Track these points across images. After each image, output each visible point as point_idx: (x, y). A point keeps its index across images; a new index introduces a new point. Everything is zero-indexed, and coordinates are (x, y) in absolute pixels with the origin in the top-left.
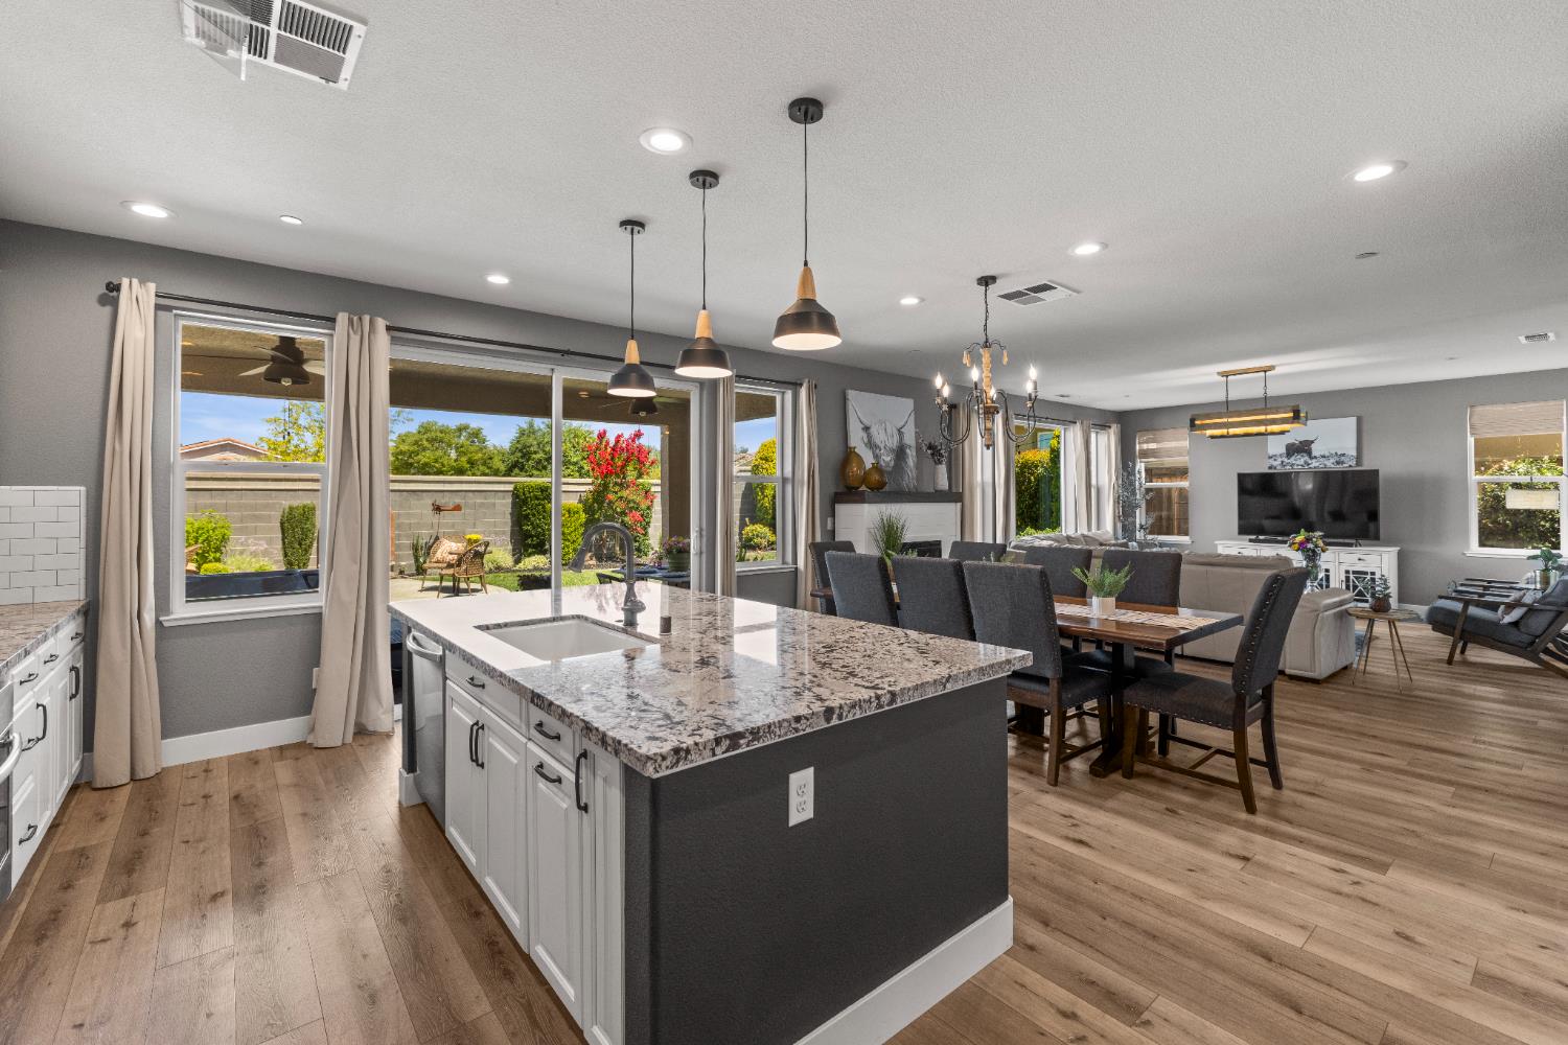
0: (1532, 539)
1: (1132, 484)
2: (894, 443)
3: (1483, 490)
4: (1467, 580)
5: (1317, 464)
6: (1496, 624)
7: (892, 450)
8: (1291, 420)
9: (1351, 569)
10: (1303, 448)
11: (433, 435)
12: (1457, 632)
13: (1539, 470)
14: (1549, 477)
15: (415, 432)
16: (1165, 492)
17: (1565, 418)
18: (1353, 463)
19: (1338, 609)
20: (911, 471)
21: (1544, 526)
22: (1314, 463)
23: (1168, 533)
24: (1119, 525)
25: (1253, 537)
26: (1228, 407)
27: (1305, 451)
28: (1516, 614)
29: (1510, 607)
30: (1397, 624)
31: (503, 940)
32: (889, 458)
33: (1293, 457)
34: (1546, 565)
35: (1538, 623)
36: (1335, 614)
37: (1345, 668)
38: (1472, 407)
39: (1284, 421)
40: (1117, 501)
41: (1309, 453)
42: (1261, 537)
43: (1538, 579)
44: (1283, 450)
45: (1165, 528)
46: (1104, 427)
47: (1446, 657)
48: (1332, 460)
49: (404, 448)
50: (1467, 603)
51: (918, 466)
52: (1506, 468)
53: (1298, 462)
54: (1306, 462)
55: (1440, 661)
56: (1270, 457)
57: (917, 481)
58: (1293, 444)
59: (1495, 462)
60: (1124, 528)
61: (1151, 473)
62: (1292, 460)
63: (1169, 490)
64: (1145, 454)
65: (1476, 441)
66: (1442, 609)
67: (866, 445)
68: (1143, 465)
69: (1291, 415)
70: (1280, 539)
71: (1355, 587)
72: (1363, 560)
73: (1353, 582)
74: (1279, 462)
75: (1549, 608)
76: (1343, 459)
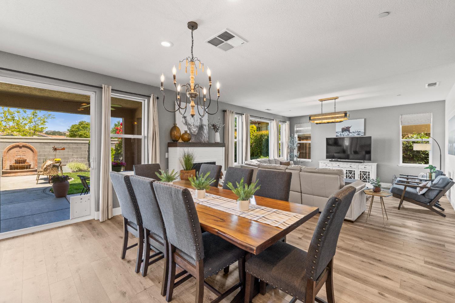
1: (293, 141)
2: (198, 123)
3: (403, 144)
5: (351, 135)
6: (416, 194)
7: (197, 127)
8: (344, 117)
9: (362, 171)
10: (347, 129)
11: (83, 125)
12: (402, 198)
13: (420, 137)
14: (425, 139)
15: (78, 124)
16: (305, 144)
17: (432, 119)
18: (363, 134)
19: (361, 191)
20: (206, 135)
21: (422, 156)
23: (305, 158)
24: (289, 156)
25: (331, 160)
26: (322, 113)
27: (348, 131)
28: (424, 190)
29: (422, 188)
30: (383, 198)
32: (195, 130)
33: (344, 133)
34: (431, 171)
35: (432, 195)
36: (359, 193)
37: (363, 213)
38: (401, 115)
39: (341, 117)
40: (288, 147)
41: (349, 131)
42: (333, 160)
43: (428, 176)
44: (341, 130)
45: (304, 157)
46: (285, 122)
47: (398, 206)
48: (356, 134)
49: (73, 129)
50: (406, 186)
51: (209, 133)
52: (410, 137)
53: (345, 134)
55: (395, 208)
56: (337, 133)
57: (208, 139)
58: (344, 128)
59: (407, 135)
60: (290, 156)
61: (300, 138)
62: (343, 133)
63: (306, 144)
64: (297, 131)
65: (402, 127)
66: (396, 188)
67: (184, 124)
68: (297, 135)
69: (344, 115)
70: (339, 160)
71: (363, 177)
72: (366, 168)
73: (362, 175)
74: (339, 134)
75: (436, 189)
76: (360, 133)
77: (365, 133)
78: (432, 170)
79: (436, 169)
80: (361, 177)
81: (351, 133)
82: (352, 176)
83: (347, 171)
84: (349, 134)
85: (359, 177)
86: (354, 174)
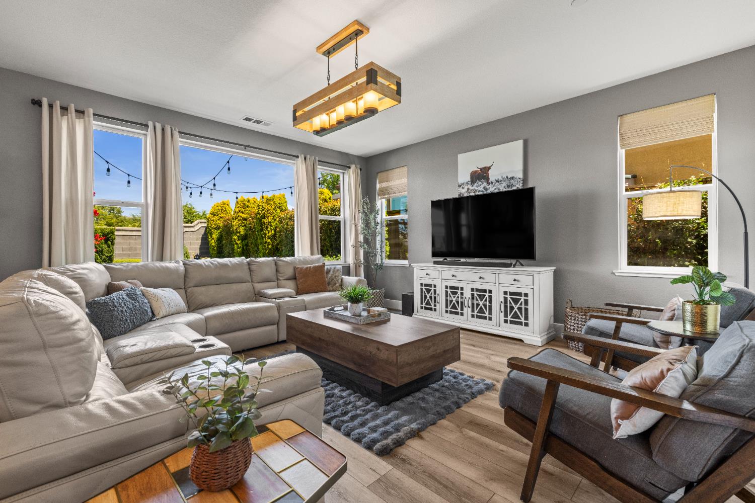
0: (678, 256)
4: (607, 304)
5: (492, 189)
9: (509, 290)
10: (482, 175)
17: (715, 115)
18: (520, 184)
22: (491, 186)
25: (441, 259)
27: (484, 178)
33: (476, 184)
34: (701, 295)
38: (621, 116)
41: (487, 178)
43: (689, 317)
48: (504, 184)
53: (479, 189)
54: (485, 188)
56: (460, 186)
58: (475, 172)
62: (475, 187)
64: (384, 191)
65: (626, 153)
70: (463, 260)
71: (512, 308)
72: (518, 281)
73: (510, 303)
74: (465, 190)
75: (717, 417)
76: (512, 181)
77: (524, 180)
78: (708, 288)
79: (725, 287)
80: (506, 307)
82: (485, 306)
83: (472, 290)
84: (488, 187)
85: (503, 309)
86: (490, 302)
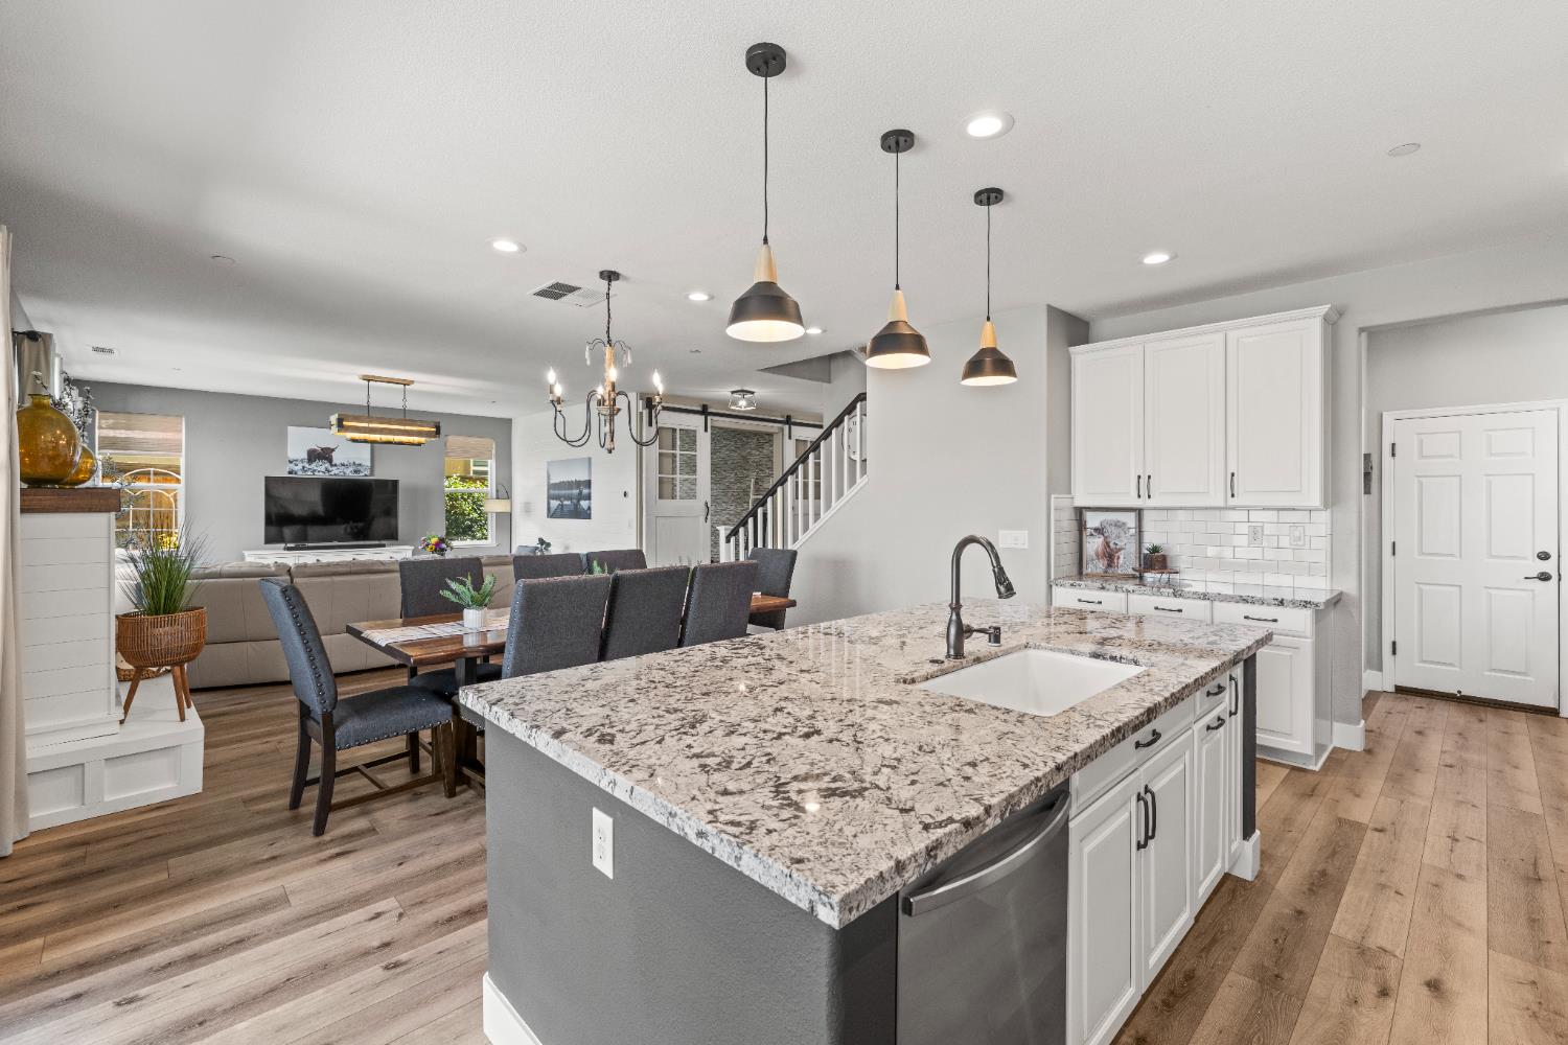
5: (337, 472)
10: (324, 455)
18: (368, 473)
22: (335, 471)
26: (368, 413)
27: (326, 459)
31: (1157, 998)
33: (314, 464)
41: (330, 460)
44: (305, 456)
48: (351, 469)
54: (327, 470)
56: (291, 462)
58: (314, 451)
62: (313, 466)
69: (435, 430)
74: (300, 467)
76: (359, 468)
77: (372, 469)
81: (335, 465)
